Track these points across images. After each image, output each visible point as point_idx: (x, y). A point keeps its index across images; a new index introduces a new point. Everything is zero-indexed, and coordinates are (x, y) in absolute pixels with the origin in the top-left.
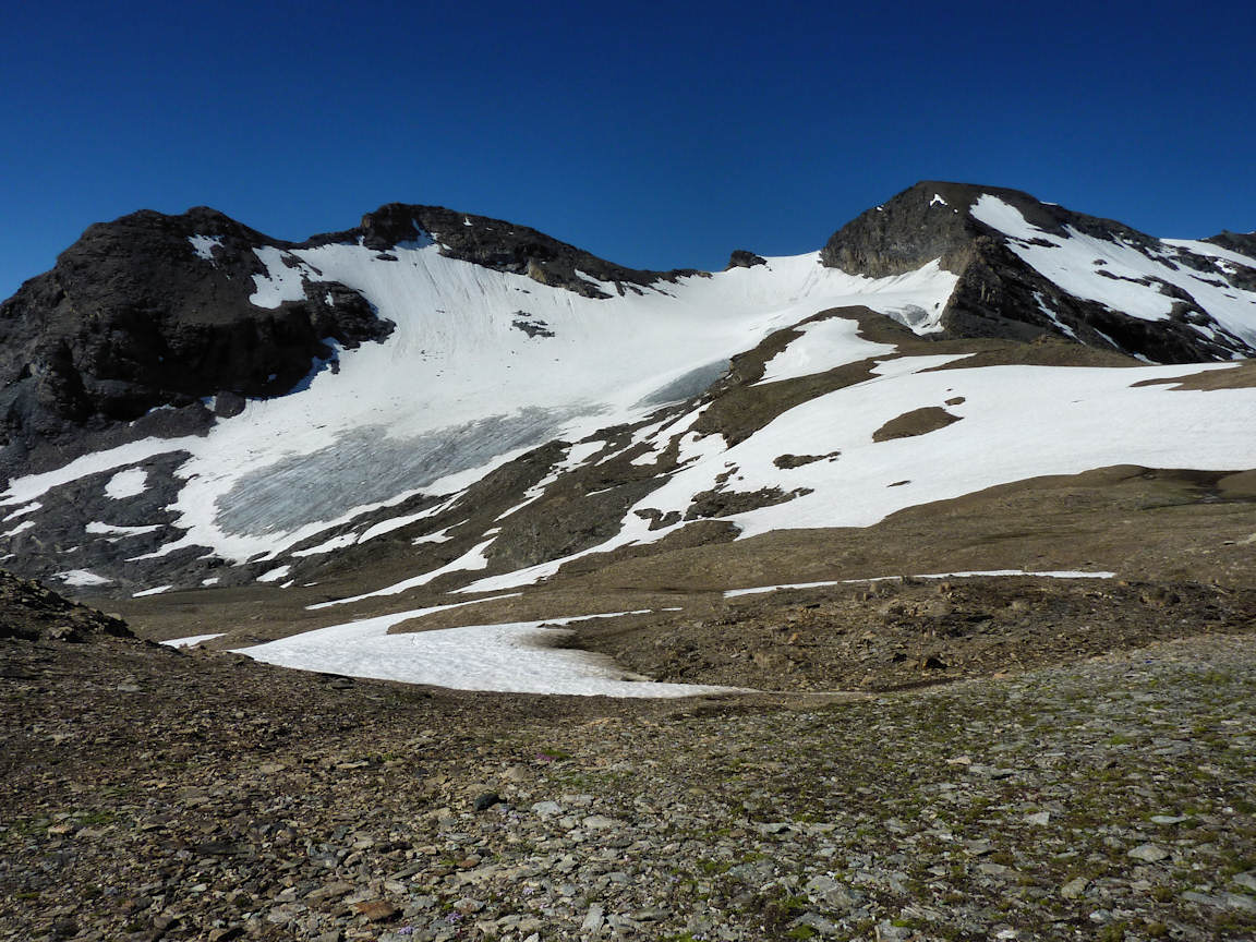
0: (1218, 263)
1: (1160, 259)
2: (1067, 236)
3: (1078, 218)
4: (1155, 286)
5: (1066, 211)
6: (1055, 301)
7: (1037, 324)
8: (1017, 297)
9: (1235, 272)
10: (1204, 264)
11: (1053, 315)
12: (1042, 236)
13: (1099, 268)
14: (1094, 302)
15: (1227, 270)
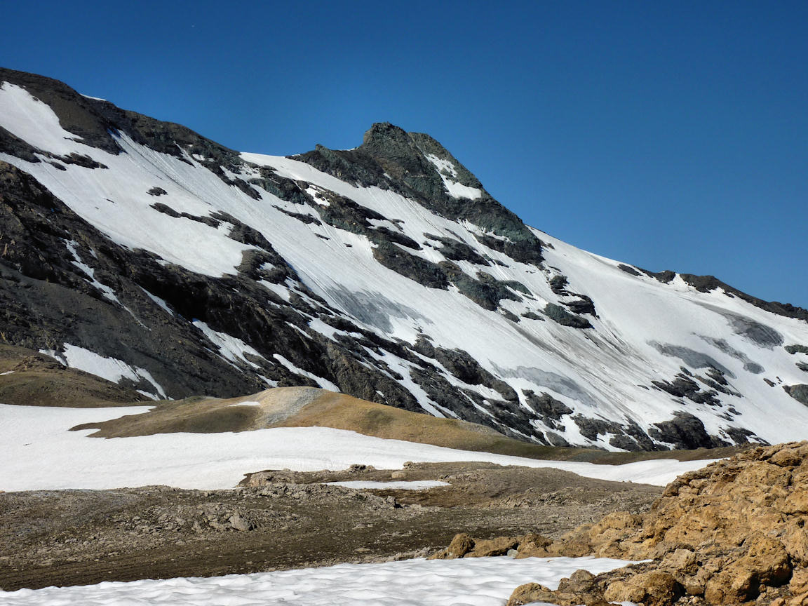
0: (310, 191)
1: (238, 183)
2: (116, 150)
3: (134, 121)
4: (225, 227)
5: (119, 110)
6: (93, 253)
7: (70, 285)
8: (43, 247)
9: (328, 204)
10: (292, 191)
11: (90, 272)
12: (83, 150)
13: (155, 200)
14: (144, 253)
15: (319, 201)
